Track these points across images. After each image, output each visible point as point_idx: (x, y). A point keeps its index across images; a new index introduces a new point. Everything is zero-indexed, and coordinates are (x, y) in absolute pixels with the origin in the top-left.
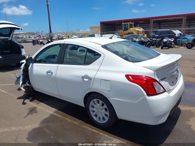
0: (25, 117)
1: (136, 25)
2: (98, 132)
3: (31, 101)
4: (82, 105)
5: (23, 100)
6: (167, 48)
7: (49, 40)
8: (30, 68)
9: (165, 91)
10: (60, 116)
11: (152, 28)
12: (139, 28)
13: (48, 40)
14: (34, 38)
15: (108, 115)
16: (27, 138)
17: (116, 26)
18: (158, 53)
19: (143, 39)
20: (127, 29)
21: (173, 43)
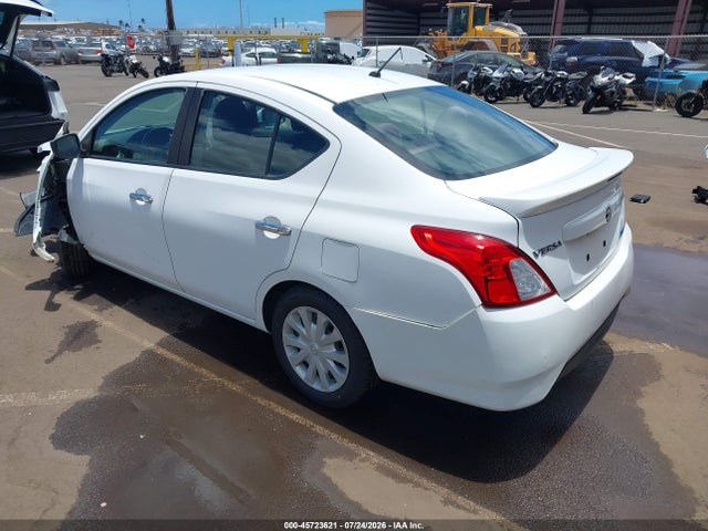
0: (53, 358)
1: (501, 13)
2: (309, 423)
3: (78, 298)
4: (259, 322)
5: (48, 293)
6: (606, 109)
7: (166, 59)
8: (70, 174)
9: (553, 291)
10: (177, 359)
11: (559, 26)
12: (507, 27)
13: (160, 60)
14: (107, 46)
15: (346, 364)
16: (52, 437)
17: (423, 15)
18: (552, 139)
19: (520, 71)
20: (464, 29)
21: (630, 92)
